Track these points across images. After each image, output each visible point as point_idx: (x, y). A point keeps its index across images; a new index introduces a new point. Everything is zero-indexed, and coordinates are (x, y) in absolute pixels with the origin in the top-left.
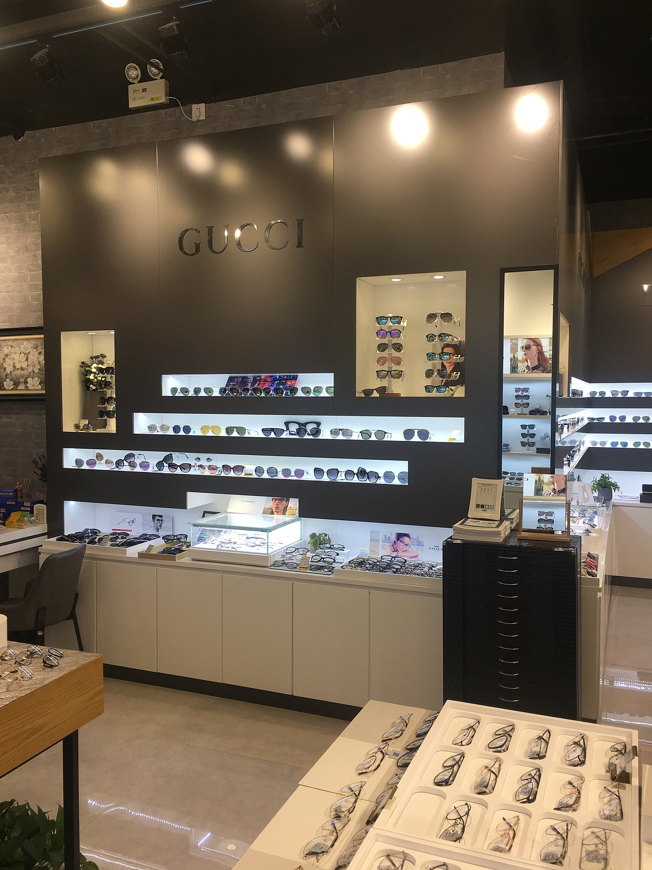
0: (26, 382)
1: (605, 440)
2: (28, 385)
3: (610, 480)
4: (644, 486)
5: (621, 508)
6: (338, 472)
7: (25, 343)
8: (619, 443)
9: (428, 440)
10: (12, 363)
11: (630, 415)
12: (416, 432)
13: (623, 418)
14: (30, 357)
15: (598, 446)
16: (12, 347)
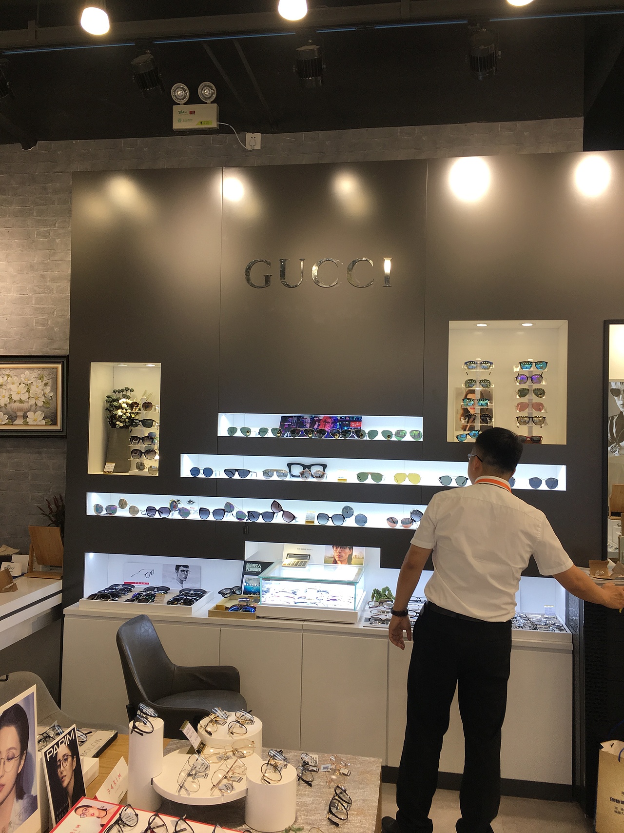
0: (25, 416)
2: (28, 420)
7: (27, 372)
10: (7, 395)
14: (33, 388)
16: (8, 376)
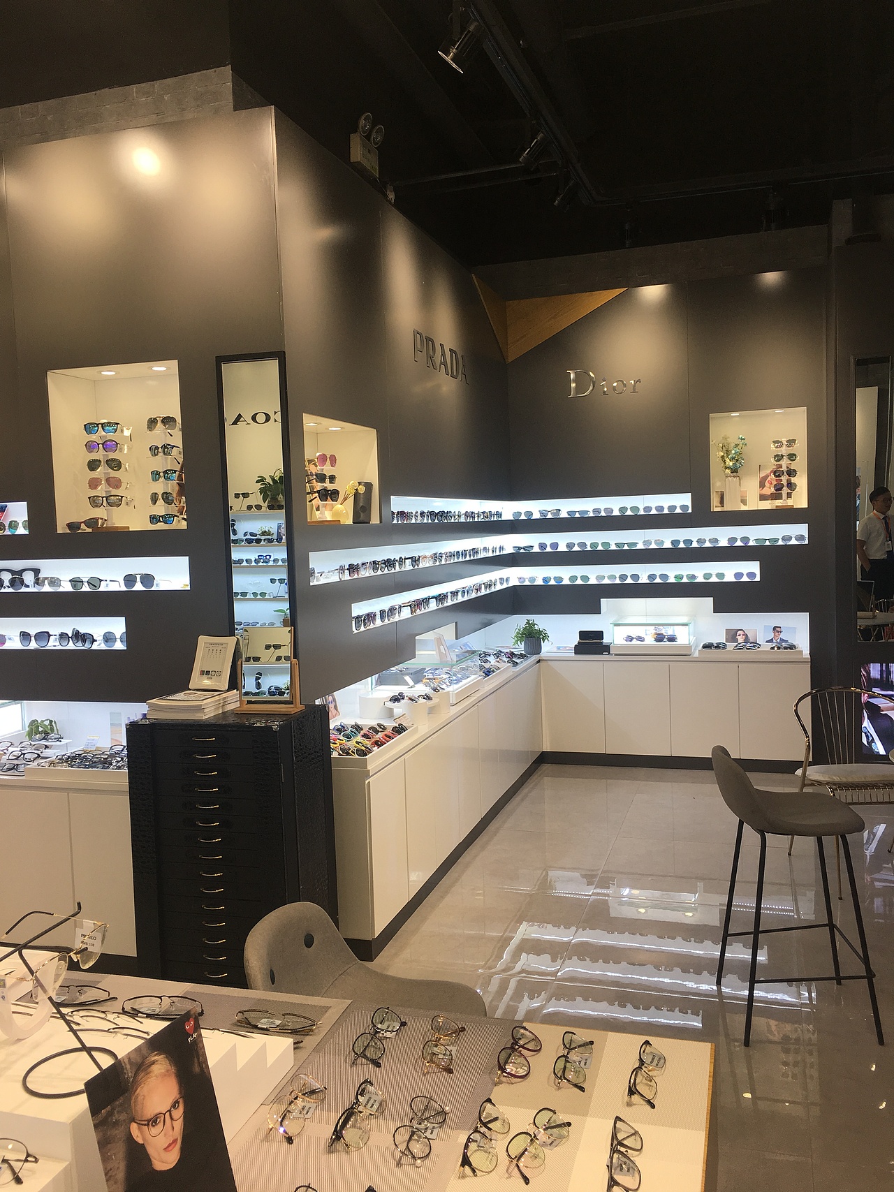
1: (534, 575)
3: (536, 627)
4: (581, 633)
5: (550, 663)
6: (50, 636)
8: (552, 578)
9: (154, 588)
11: (563, 541)
12: (138, 577)
13: (555, 545)
15: (527, 583)
